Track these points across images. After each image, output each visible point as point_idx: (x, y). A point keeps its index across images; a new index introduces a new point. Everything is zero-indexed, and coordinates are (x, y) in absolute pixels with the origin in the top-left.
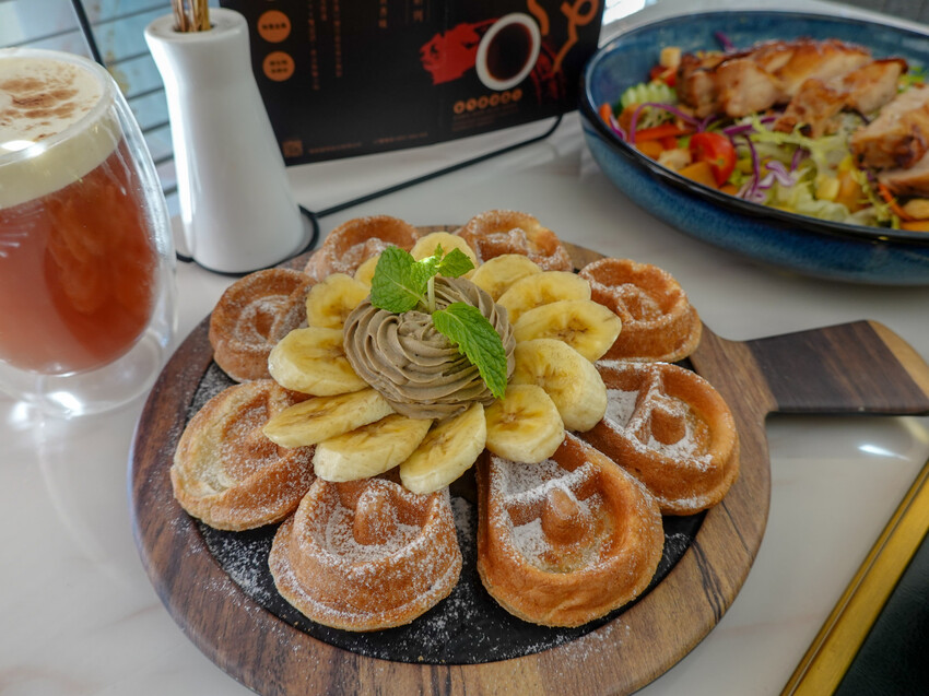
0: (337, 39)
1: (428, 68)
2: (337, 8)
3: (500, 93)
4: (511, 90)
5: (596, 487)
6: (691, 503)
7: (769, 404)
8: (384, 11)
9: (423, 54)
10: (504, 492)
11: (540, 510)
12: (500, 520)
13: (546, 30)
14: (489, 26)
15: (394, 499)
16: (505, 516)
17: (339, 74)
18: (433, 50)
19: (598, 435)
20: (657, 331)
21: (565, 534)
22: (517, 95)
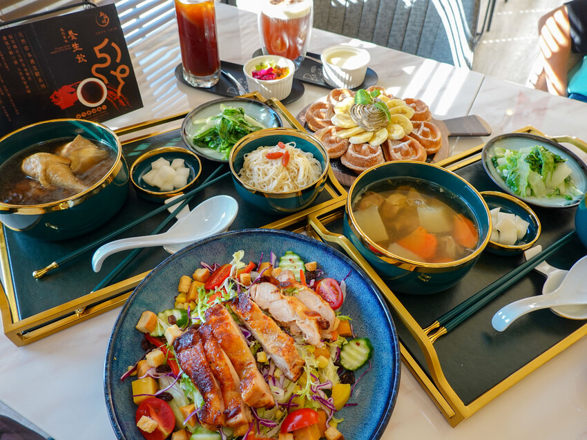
0: (11, 100)
1: (57, 104)
2: (6, 90)
3: (96, 108)
4: (101, 106)
5: (411, 145)
6: (432, 150)
7: (449, 133)
8: (27, 87)
9: (52, 99)
10: (392, 147)
11: (400, 149)
12: (392, 151)
13: (107, 82)
14: (78, 84)
15: (369, 148)
16: (393, 151)
17: (18, 113)
18: (56, 97)
19: (411, 135)
20: (421, 114)
21: (406, 154)
22: (104, 107)
